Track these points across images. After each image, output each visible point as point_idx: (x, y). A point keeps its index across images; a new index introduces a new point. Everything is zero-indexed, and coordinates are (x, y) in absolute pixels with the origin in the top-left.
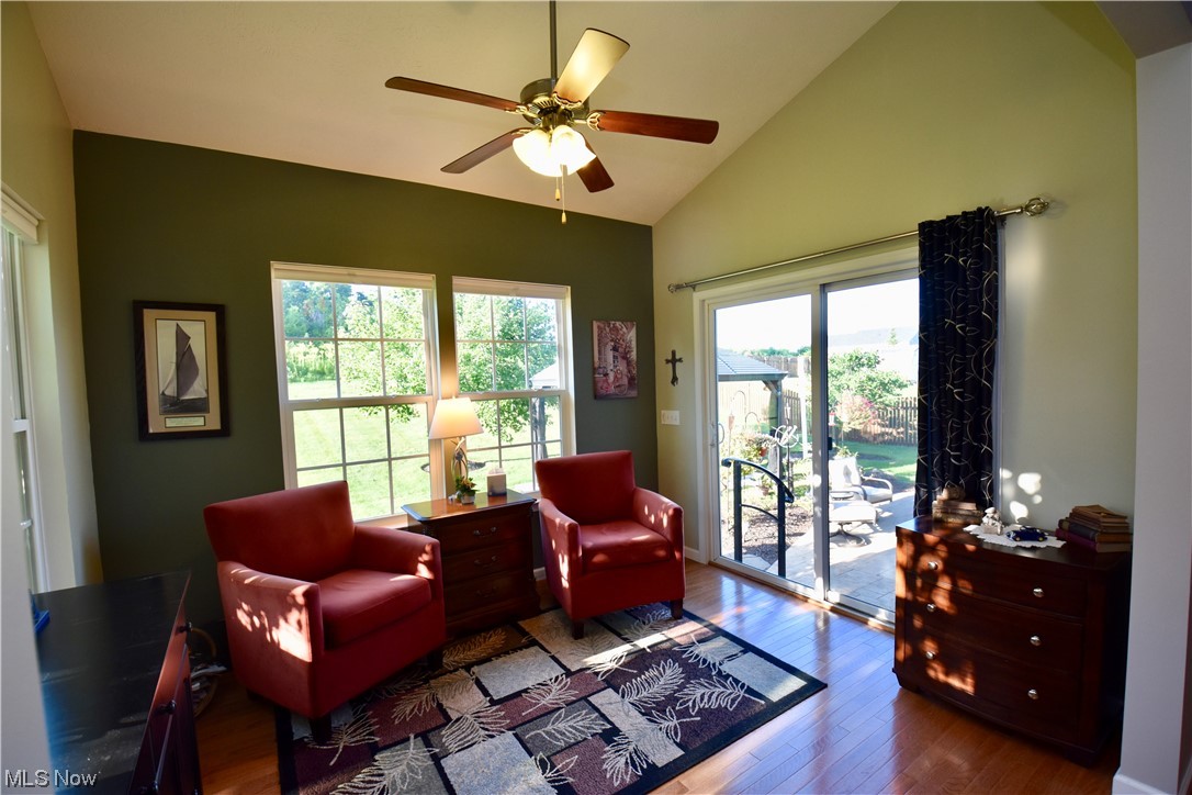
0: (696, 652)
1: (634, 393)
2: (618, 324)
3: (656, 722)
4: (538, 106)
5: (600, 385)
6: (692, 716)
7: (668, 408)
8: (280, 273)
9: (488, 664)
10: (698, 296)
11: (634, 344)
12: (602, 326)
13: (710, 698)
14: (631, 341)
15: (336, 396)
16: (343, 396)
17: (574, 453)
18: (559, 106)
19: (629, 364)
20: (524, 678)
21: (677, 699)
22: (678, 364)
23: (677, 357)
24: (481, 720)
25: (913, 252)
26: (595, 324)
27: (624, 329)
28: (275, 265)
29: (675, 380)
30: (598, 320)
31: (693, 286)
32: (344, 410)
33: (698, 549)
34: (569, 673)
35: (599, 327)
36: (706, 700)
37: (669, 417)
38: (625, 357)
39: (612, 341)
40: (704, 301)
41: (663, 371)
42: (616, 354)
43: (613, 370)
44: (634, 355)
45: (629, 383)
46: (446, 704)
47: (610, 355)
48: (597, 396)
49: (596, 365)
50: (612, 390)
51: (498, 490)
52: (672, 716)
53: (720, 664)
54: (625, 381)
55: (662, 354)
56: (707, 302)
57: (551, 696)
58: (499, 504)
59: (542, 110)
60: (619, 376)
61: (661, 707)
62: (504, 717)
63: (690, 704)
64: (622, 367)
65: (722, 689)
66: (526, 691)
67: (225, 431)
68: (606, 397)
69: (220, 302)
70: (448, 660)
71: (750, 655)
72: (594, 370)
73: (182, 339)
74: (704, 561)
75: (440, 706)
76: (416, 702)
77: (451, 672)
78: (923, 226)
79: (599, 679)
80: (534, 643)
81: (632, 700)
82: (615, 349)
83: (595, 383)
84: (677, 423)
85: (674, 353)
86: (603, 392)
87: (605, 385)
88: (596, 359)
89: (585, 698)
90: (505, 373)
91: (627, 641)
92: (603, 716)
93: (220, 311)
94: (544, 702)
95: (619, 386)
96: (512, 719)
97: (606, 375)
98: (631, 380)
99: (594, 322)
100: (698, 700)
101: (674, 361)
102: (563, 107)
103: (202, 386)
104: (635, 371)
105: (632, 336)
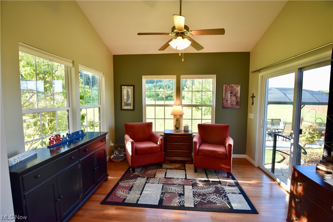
0: (224, 188)
1: (238, 107)
2: (233, 85)
3: (194, 197)
4: (175, 32)
5: (224, 104)
6: (205, 201)
7: (251, 113)
8: (145, 78)
9: (171, 170)
10: (260, 74)
11: (239, 91)
12: (227, 86)
13: (215, 199)
14: (238, 90)
15: (155, 104)
16: (156, 104)
17: (214, 123)
18: (179, 32)
19: (237, 97)
20: (175, 176)
21: (206, 195)
22: (254, 98)
23: (254, 96)
24: (160, 180)
27: (236, 87)
28: (143, 76)
29: (253, 104)
30: (225, 84)
31: (259, 71)
32: (156, 107)
33: (255, 161)
34: (186, 179)
35: (225, 86)
36: (213, 199)
37: (251, 116)
38: (235, 95)
39: (230, 90)
40: (263, 76)
41: (250, 100)
42: (232, 94)
43: (230, 99)
44: (239, 95)
45: (236, 104)
46: (157, 174)
47: (229, 95)
48: (223, 107)
49: (224, 98)
50: (229, 105)
51: (186, 130)
52: (200, 198)
53: (228, 193)
54: (235, 103)
55: (250, 95)
56: (264, 77)
57: (177, 182)
58: (186, 133)
59: (176, 33)
60: (232, 101)
61: (199, 195)
62: (164, 181)
63: (208, 198)
64: (234, 98)
65: (221, 199)
66: (173, 178)
67: (134, 109)
68: (227, 108)
69: (133, 84)
70: (164, 166)
71: (241, 195)
72: (223, 99)
73: (128, 91)
74: (256, 165)
75: (155, 174)
76: (152, 171)
77: (163, 169)
79: (191, 183)
80: (185, 170)
81: (194, 190)
82: (231, 93)
83: (223, 103)
84: (253, 118)
85: (253, 94)
86: (226, 106)
87: (227, 104)
88: (224, 96)
89: (184, 185)
91: (208, 178)
92: (184, 191)
93: (134, 86)
94: (174, 182)
95: (232, 105)
96: (165, 182)
97: (227, 101)
99: (224, 85)
100: (211, 198)
101: (253, 97)
102: (180, 32)
103: (130, 101)
104: (239, 100)
105: (238, 89)
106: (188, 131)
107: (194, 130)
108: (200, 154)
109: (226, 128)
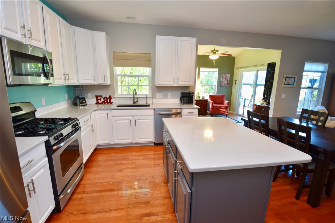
1: (228, 86)
2: (226, 74)
10: (241, 70)
11: (229, 78)
17: (216, 94)
19: (228, 81)
25: (266, 67)
26: (222, 74)
29: (236, 84)
31: (240, 68)
33: (235, 112)
37: (233, 90)
38: (227, 80)
39: (225, 77)
41: (234, 82)
43: (225, 82)
44: (229, 80)
47: (224, 79)
48: (221, 86)
49: (221, 81)
50: (224, 85)
54: (227, 84)
55: (234, 79)
64: (226, 81)
68: (223, 86)
78: (268, 64)
83: (221, 84)
84: (235, 91)
85: (236, 79)
86: (222, 85)
88: (222, 79)
90: (208, 81)
97: (223, 83)
98: (228, 84)
101: (236, 81)
104: (229, 82)
105: (229, 76)
106: (204, 99)
107: (207, 98)
108: (214, 108)
109: (224, 96)
